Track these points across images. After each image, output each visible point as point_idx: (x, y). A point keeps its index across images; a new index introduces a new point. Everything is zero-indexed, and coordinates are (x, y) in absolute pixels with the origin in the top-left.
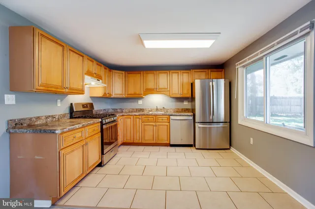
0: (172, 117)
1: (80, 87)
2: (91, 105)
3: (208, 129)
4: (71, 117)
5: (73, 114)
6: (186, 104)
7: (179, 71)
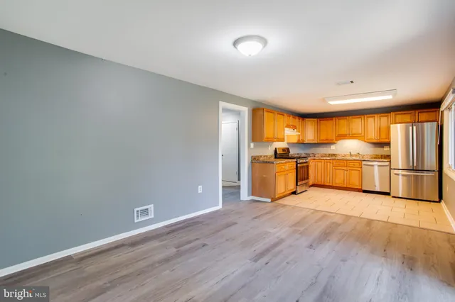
0: (364, 163)
1: (282, 137)
2: (288, 149)
4: (276, 158)
5: (276, 155)
7: (376, 116)
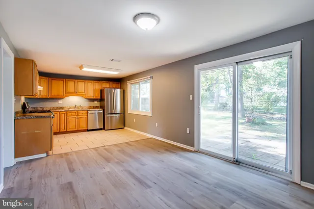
0: (89, 112)
3: (110, 118)
6: (96, 103)
7: (93, 82)
